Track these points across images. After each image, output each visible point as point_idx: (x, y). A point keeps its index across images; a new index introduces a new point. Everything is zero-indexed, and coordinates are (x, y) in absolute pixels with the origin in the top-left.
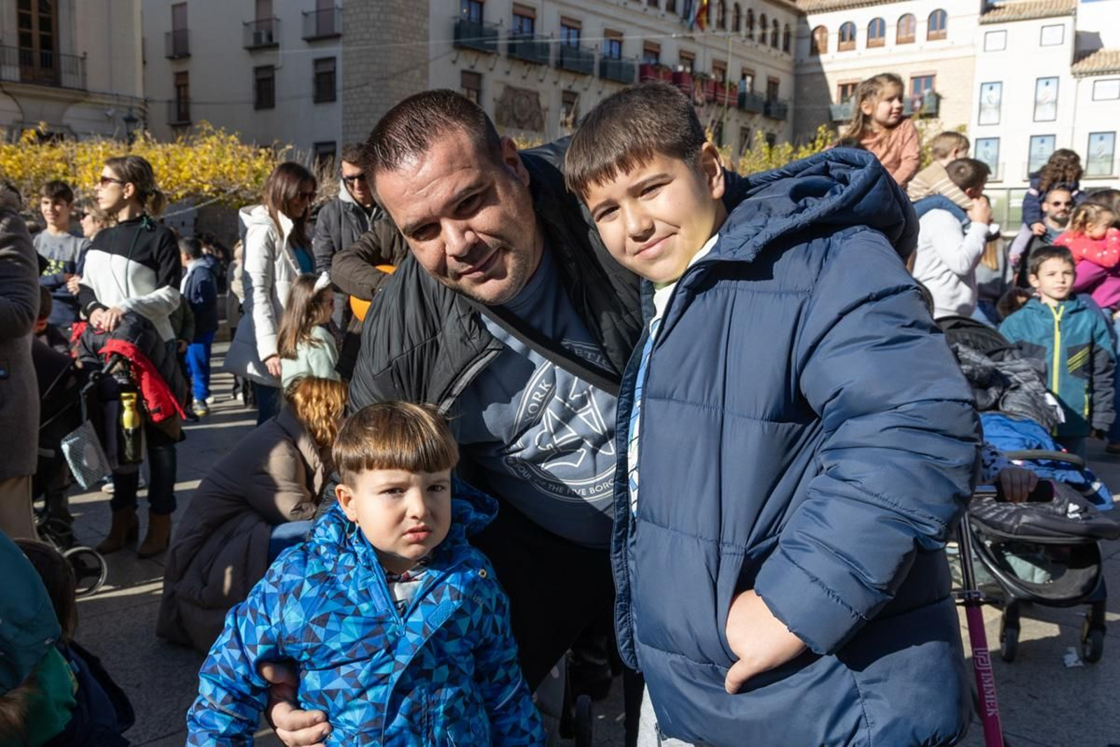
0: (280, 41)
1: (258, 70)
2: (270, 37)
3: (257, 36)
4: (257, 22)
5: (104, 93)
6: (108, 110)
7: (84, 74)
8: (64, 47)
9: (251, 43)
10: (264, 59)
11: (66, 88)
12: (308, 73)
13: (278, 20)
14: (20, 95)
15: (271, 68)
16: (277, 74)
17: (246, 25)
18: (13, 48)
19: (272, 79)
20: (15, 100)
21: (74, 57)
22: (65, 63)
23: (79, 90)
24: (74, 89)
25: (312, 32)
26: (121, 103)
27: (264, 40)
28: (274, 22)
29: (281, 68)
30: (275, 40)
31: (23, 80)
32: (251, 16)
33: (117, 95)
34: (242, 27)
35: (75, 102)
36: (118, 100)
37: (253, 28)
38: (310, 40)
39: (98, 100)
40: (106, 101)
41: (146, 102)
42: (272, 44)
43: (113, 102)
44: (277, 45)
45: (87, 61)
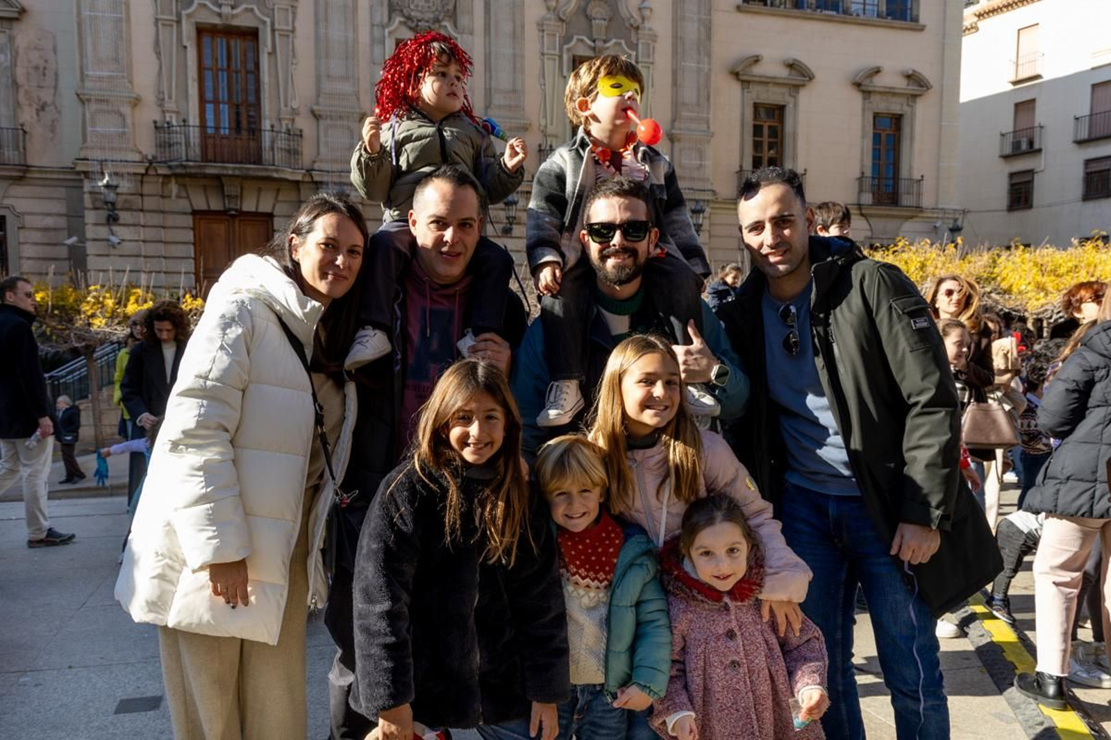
0: (1043, 147)
1: (1012, 175)
2: (1031, 143)
3: (1016, 145)
4: (1015, 132)
5: (933, 209)
6: (937, 222)
7: (919, 194)
8: (904, 173)
9: (1008, 150)
10: (1020, 165)
11: (904, 206)
12: (1078, 173)
13: (1041, 127)
14: (871, 216)
15: (1031, 172)
16: (1036, 176)
17: (1003, 135)
18: (868, 178)
19: (1031, 182)
20: (867, 220)
21: (911, 180)
22: (903, 185)
23: (916, 207)
24: (911, 207)
25: (1084, 135)
26: (947, 216)
27: (1024, 146)
28: (1037, 131)
29: (1042, 171)
30: (1036, 146)
31: (875, 204)
32: (1008, 126)
33: (942, 209)
34: (998, 137)
35: (912, 217)
36: (945, 213)
37: (1010, 139)
38: (1080, 143)
39: (929, 215)
40: (935, 215)
41: (964, 212)
42: (1033, 150)
43: (940, 215)
44: (1040, 151)
45: (924, 183)
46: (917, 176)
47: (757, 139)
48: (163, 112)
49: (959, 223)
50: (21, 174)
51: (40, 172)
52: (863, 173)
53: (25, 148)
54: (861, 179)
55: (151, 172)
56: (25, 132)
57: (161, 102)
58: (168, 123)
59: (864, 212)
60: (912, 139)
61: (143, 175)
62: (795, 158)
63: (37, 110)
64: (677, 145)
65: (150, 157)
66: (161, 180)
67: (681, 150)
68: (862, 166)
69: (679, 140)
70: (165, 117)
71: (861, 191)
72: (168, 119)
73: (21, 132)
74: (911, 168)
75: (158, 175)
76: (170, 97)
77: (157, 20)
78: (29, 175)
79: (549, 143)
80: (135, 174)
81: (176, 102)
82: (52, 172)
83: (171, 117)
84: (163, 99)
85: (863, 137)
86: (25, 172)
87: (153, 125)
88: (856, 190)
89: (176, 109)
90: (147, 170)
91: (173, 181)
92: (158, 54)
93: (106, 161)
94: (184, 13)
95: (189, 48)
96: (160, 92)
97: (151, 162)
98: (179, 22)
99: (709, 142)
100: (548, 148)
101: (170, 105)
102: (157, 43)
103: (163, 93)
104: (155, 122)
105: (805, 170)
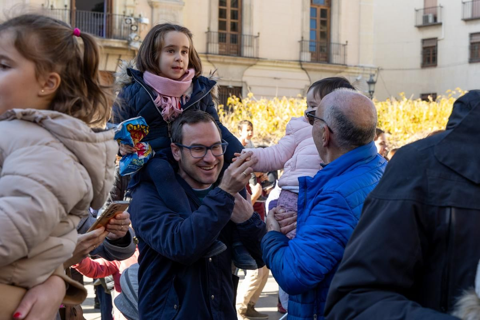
0: (443, 22)
1: (424, 41)
2: (435, 18)
3: (426, 18)
4: (425, 9)
5: (355, 66)
6: (358, 76)
7: (345, 55)
8: (334, 39)
9: (420, 23)
10: (430, 33)
11: (336, 64)
12: (466, 42)
13: (441, 7)
14: (310, 70)
15: (435, 40)
16: (438, 43)
17: (417, 11)
18: (307, 41)
19: (435, 47)
20: (307, 73)
21: (339, 44)
22: (334, 48)
23: (343, 65)
24: (340, 64)
25: (469, 15)
26: (365, 72)
27: (431, 20)
28: (439, 9)
29: (442, 39)
30: (439, 21)
31: (312, 61)
32: (420, 5)
33: (362, 67)
34: (414, 12)
35: (339, 72)
36: (364, 70)
37: (421, 14)
38: (466, 20)
39: (353, 71)
40: (357, 71)
41: (379, 70)
42: (436, 24)
43: (361, 71)
44: (440, 24)
45: (348, 46)
46: (343, 42)
47: (222, 7)
49: (374, 79)
52: (302, 38)
54: (302, 41)
59: (304, 67)
60: (339, 13)
62: (251, 23)
64: (155, 10)
67: (159, 15)
68: (303, 32)
69: (157, 7)
71: (301, 51)
74: (339, 35)
79: (50, 4)
85: (303, 10)
88: (298, 50)
99: (181, 9)
100: (50, 7)
105: (259, 33)
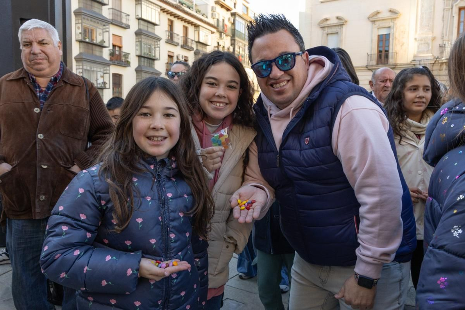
48: (443, 41)
50: (394, 67)
51: (400, 65)
53: (396, 58)
55: (436, 62)
56: (397, 53)
57: (442, 38)
58: (445, 44)
61: (433, 64)
63: (401, 46)
65: (437, 57)
66: (440, 64)
70: (443, 42)
72: (444, 43)
73: (395, 53)
75: (439, 63)
76: (446, 35)
77: (444, 9)
78: (397, 67)
80: (431, 64)
81: (448, 36)
82: (404, 65)
83: (446, 42)
84: (443, 36)
86: (396, 66)
87: (439, 46)
89: (448, 39)
90: (435, 61)
91: (444, 64)
92: (443, 21)
93: (421, 60)
94: (454, 5)
95: (455, 17)
96: (443, 34)
97: (437, 59)
98: (452, 8)
101: (446, 38)
102: (443, 17)
103: (444, 34)
104: (440, 45)
